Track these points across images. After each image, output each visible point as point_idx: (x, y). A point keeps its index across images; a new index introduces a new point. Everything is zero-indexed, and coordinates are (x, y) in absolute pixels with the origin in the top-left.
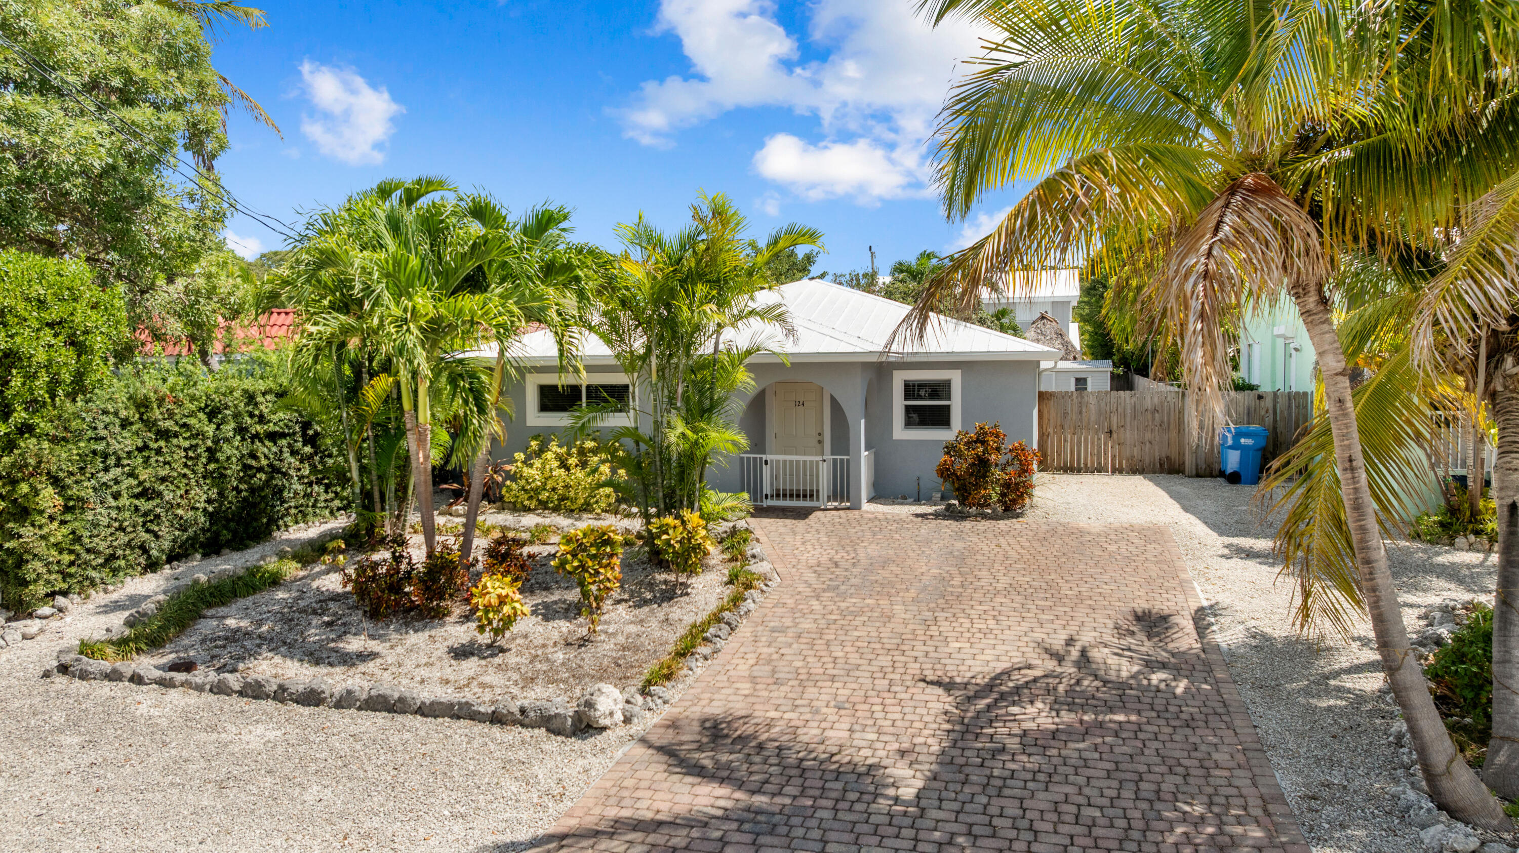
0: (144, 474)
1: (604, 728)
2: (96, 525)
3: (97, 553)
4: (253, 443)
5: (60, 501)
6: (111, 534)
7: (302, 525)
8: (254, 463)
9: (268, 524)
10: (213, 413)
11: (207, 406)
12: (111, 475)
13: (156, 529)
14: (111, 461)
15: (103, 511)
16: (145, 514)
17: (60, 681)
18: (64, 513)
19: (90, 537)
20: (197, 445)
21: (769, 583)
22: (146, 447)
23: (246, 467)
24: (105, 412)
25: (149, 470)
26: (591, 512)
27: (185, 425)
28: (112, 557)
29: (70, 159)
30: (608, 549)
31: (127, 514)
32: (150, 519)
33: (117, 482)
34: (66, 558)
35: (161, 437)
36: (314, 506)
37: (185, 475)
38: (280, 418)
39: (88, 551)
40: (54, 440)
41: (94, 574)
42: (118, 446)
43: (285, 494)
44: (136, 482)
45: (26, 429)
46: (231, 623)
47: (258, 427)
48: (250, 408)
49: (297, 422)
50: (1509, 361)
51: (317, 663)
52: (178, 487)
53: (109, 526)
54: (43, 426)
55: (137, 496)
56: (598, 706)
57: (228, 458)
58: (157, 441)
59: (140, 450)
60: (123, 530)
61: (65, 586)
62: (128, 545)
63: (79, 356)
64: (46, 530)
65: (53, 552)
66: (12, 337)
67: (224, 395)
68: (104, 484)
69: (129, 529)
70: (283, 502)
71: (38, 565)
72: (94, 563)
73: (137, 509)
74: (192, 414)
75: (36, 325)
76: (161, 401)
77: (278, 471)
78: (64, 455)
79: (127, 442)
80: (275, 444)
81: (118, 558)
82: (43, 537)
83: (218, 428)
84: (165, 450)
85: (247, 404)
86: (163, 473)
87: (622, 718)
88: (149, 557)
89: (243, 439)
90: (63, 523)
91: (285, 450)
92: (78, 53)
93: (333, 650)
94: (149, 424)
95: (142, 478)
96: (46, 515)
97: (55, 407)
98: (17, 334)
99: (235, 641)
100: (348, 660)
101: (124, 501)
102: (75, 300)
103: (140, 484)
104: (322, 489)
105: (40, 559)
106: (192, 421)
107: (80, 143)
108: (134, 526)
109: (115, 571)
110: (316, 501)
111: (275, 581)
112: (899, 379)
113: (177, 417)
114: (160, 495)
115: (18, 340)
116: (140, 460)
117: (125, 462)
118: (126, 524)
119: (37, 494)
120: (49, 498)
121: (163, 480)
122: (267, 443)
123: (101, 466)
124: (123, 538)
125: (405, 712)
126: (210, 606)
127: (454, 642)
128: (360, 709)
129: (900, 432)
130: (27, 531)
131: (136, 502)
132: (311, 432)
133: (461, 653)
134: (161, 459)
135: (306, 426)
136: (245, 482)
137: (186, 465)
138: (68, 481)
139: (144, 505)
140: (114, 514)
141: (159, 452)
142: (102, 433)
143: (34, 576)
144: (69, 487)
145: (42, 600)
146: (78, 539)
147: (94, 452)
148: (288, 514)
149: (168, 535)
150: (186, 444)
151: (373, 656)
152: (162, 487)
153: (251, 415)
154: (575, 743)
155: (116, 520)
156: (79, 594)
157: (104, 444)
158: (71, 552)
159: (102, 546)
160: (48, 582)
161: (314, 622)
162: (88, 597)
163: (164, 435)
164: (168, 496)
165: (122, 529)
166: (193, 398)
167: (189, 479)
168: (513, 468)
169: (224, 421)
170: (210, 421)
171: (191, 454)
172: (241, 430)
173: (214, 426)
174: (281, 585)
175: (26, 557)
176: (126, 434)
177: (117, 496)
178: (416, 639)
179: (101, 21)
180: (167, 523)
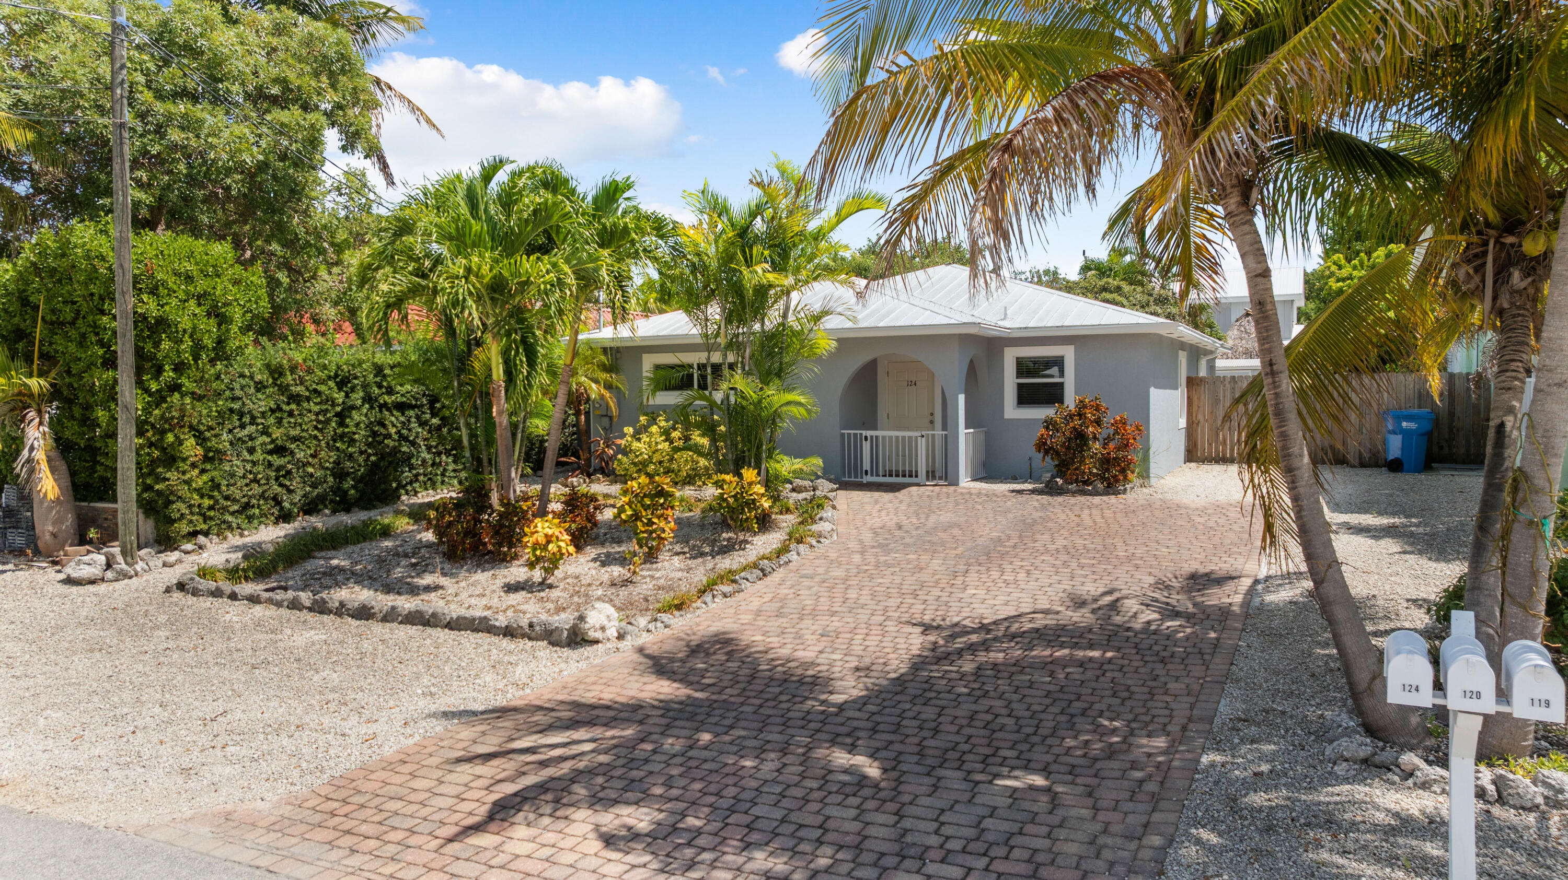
0: (277, 433)
1: (597, 642)
2: (232, 475)
3: (235, 501)
4: (381, 411)
5: (200, 451)
6: (247, 485)
7: (431, 491)
8: (383, 431)
9: (397, 488)
10: (343, 382)
11: (336, 375)
12: (246, 432)
13: (288, 483)
14: (247, 419)
15: (238, 463)
16: (278, 469)
17: (177, 595)
18: (204, 462)
19: (227, 485)
20: (327, 410)
21: (822, 540)
22: (279, 409)
23: (374, 434)
24: (242, 376)
25: (282, 430)
26: (694, 484)
27: (315, 391)
28: (247, 506)
29: (225, 156)
30: (662, 501)
31: (261, 468)
32: (283, 475)
33: (251, 438)
34: (207, 502)
35: (294, 401)
36: (443, 475)
37: (316, 437)
38: (406, 389)
39: (227, 498)
40: (197, 398)
41: (230, 518)
42: (252, 406)
43: (413, 461)
44: (269, 440)
45: (175, 387)
46: (335, 562)
47: (386, 397)
48: (378, 379)
49: (424, 395)
50: (1516, 275)
51: (388, 592)
52: (309, 447)
53: (244, 477)
54: (188, 384)
55: (270, 452)
56: (588, 620)
57: (357, 425)
58: (288, 404)
59: (273, 411)
60: (258, 482)
61: (204, 527)
62: (262, 496)
63: (219, 325)
64: (188, 476)
65: (195, 496)
66: (162, 306)
67: (353, 365)
68: (239, 439)
69: (263, 482)
70: (412, 467)
71: (179, 505)
72: (231, 509)
73: (270, 465)
74: (322, 382)
75: (182, 296)
76: (293, 369)
77: (406, 439)
78: (205, 412)
79: (261, 403)
80: (403, 414)
81: (253, 506)
82: (186, 482)
83: (347, 396)
84: (296, 413)
85: (375, 376)
86: (293, 433)
87: (616, 635)
88: (282, 508)
89: (372, 408)
90: (203, 471)
91: (413, 420)
92: (241, 66)
93: (409, 584)
94: (283, 389)
95: (274, 436)
96: (188, 463)
97: (198, 369)
98: (167, 304)
99: (331, 575)
100: (414, 591)
101: (259, 456)
102: (218, 276)
103: (273, 441)
104: (450, 460)
105: (184, 502)
106: (322, 388)
107: (234, 142)
108: (267, 479)
109: (250, 518)
110: (445, 470)
111: (386, 532)
112: (1010, 356)
113: (308, 384)
114: (292, 453)
115: (167, 308)
116: (272, 420)
117: (259, 421)
118: (260, 476)
119: (181, 444)
120: (191, 448)
121: (295, 439)
122: (395, 412)
123: (237, 423)
124: (256, 489)
125: (436, 626)
126: (321, 549)
127: (511, 580)
128: (401, 623)
129: (1011, 411)
130: (172, 475)
131: (270, 458)
132: (438, 405)
133: (511, 588)
134: (292, 420)
135: (433, 400)
136: (374, 447)
137: (316, 428)
138: (208, 434)
139: (277, 461)
140: (248, 467)
141: (291, 414)
142: (238, 393)
143: (178, 515)
144: (209, 439)
145: (183, 537)
146: (217, 487)
147: (231, 411)
148: (417, 480)
149: (300, 491)
150: (316, 408)
151: (437, 588)
152: (293, 446)
153: (380, 386)
154: (566, 652)
155: (251, 472)
156: (218, 535)
157: (240, 403)
158: (211, 497)
159: (238, 494)
160: (191, 521)
161: (403, 563)
162: (225, 538)
163: (295, 398)
164: (300, 455)
165: (256, 481)
166: (325, 367)
167: (319, 441)
168: (623, 442)
169: (353, 389)
170: (340, 389)
171: (321, 418)
172: (368, 399)
173: (343, 394)
174: (390, 535)
175: (172, 498)
176: (260, 396)
177: (251, 451)
178: (482, 577)
179: (270, 39)
180: (298, 479)
